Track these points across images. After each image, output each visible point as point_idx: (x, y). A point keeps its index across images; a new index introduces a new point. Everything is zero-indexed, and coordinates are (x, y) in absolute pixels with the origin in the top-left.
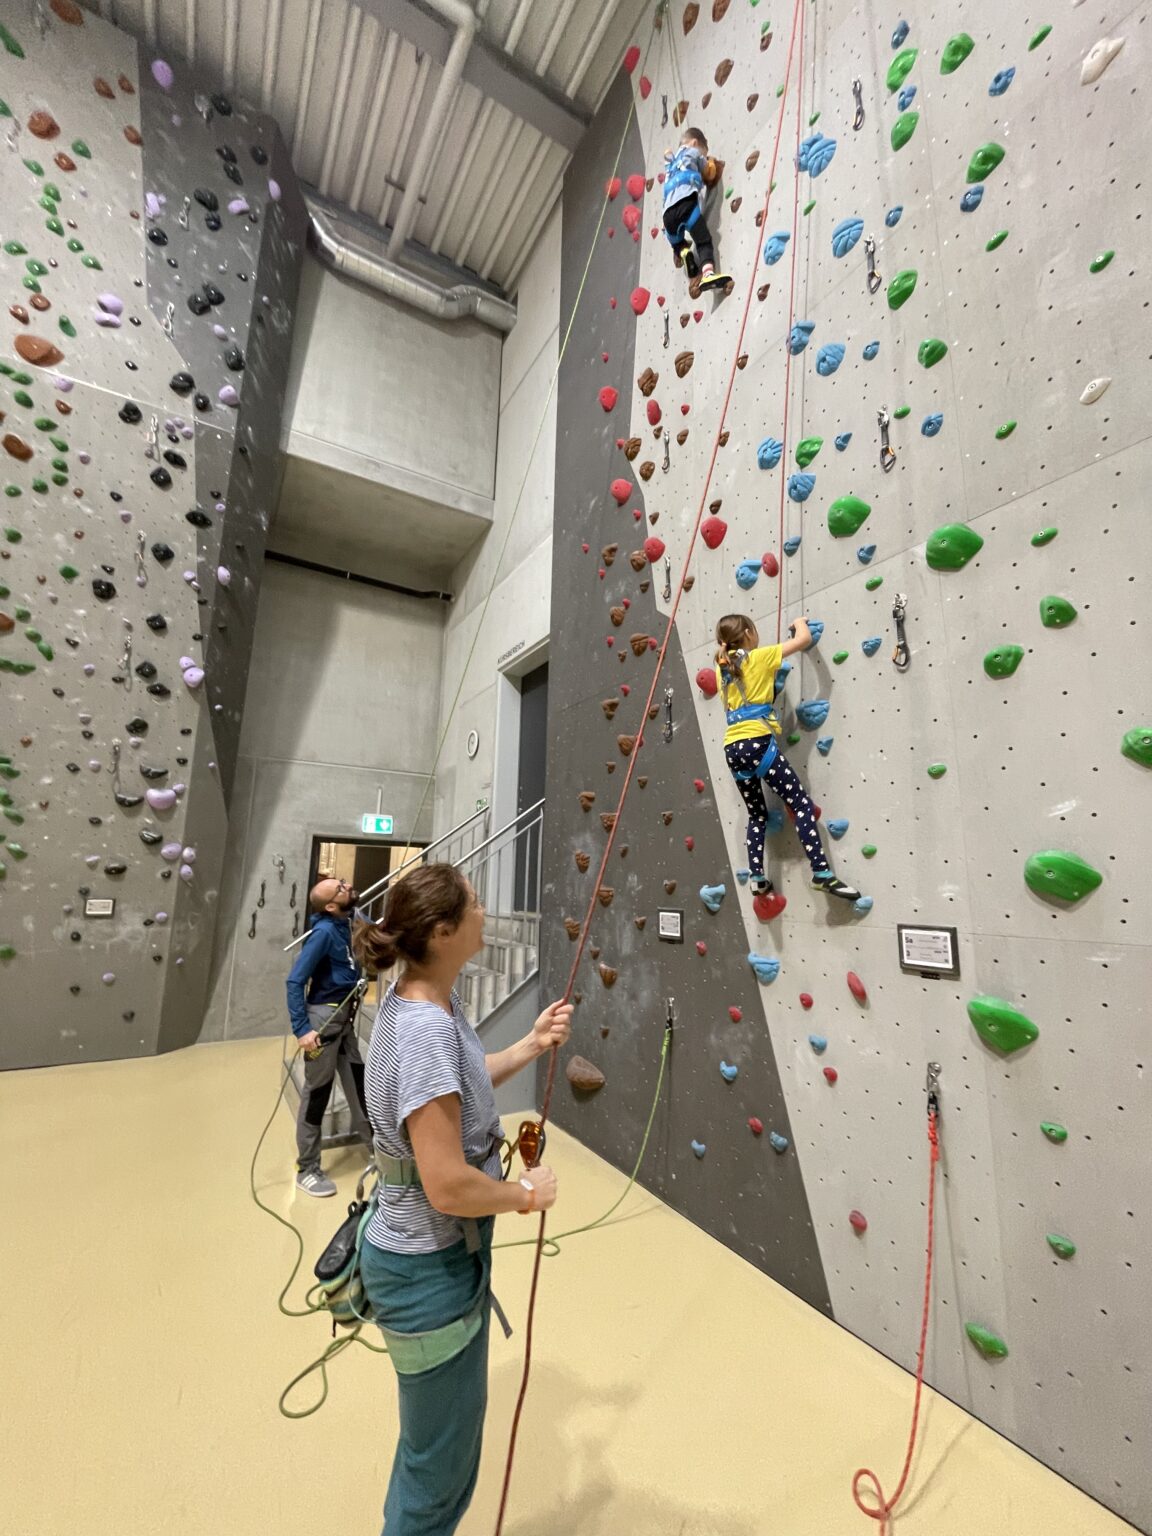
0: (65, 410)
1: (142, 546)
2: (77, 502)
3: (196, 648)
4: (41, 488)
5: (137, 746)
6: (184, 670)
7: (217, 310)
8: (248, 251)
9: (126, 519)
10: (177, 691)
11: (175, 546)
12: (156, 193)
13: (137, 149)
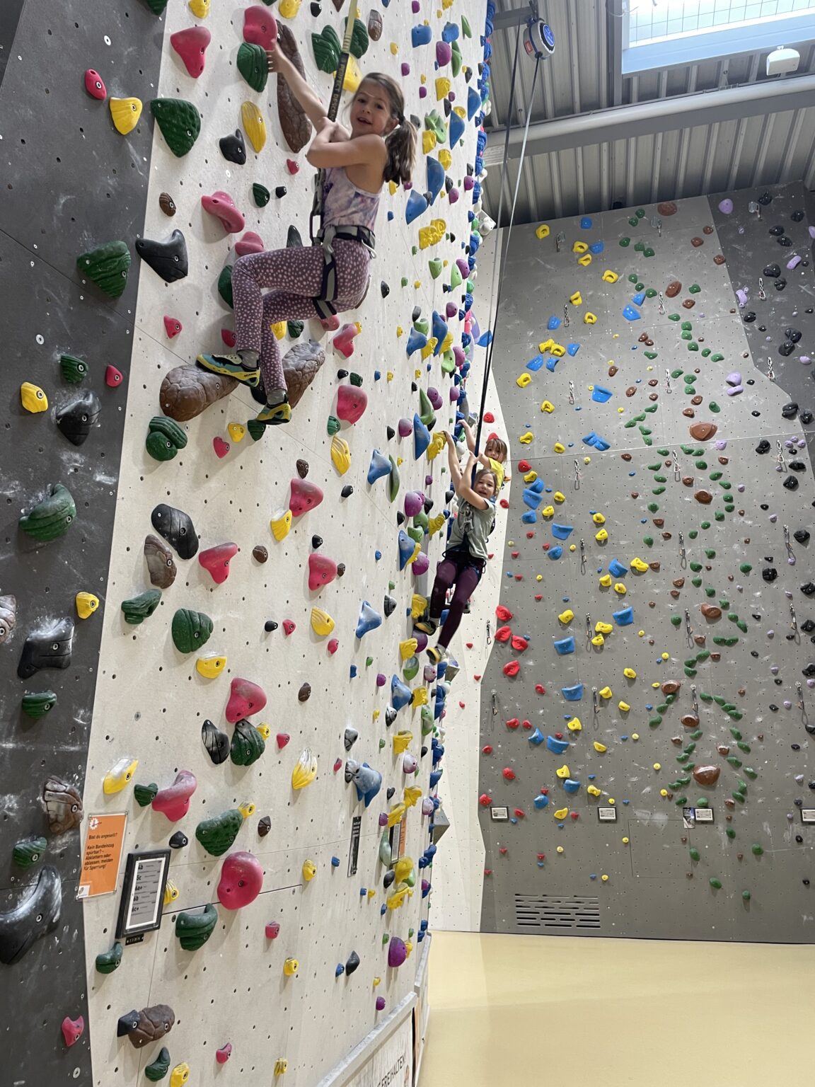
0: (724, 462)
1: (787, 536)
2: (742, 519)
4: (720, 518)
7: (798, 345)
8: (808, 290)
9: (773, 520)
11: (810, 528)
12: (741, 288)
13: (724, 265)
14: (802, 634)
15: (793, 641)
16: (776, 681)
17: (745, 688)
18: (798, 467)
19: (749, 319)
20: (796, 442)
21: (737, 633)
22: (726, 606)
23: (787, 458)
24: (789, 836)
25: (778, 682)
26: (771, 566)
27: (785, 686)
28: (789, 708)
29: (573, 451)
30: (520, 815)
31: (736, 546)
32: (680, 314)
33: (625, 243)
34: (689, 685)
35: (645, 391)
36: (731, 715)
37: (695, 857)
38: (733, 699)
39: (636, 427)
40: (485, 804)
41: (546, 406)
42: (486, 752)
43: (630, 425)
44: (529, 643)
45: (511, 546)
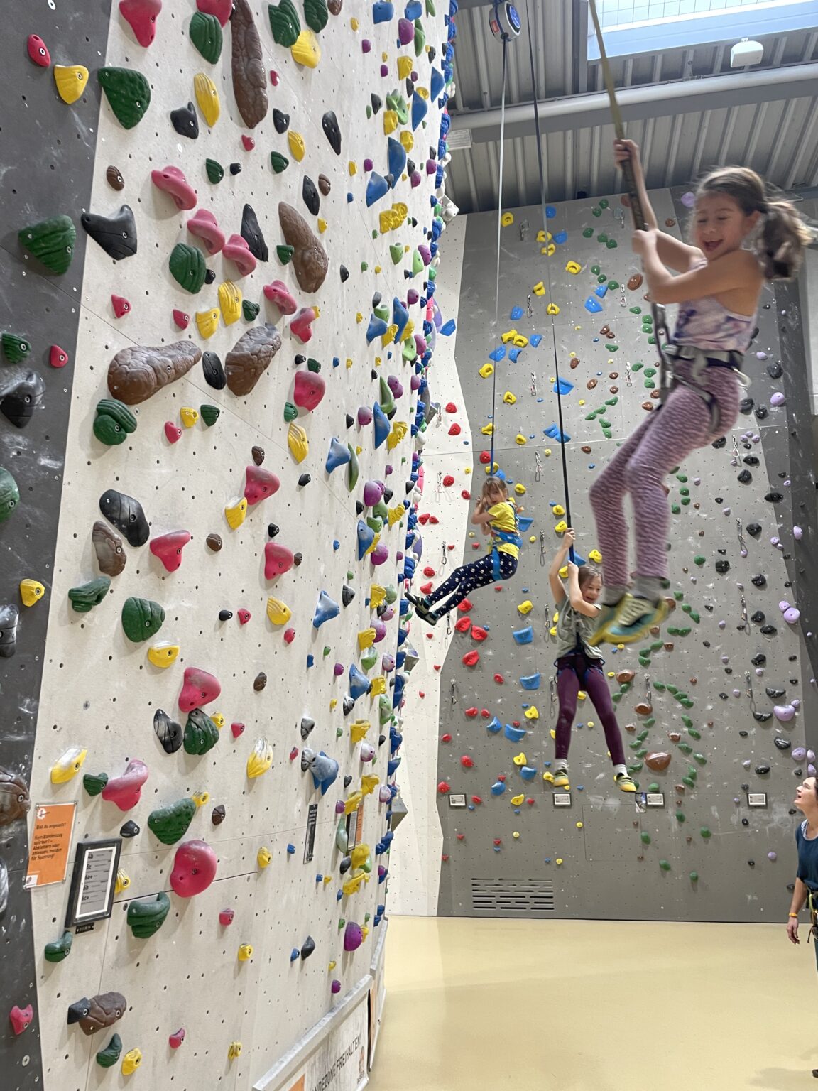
1: (740, 529)
2: (697, 512)
3: (788, 592)
4: (677, 511)
5: (761, 675)
6: (784, 612)
9: (727, 514)
10: (781, 628)
11: (762, 522)
14: (752, 625)
15: (743, 632)
16: (726, 670)
17: (697, 677)
18: (752, 461)
20: (751, 436)
21: (690, 623)
22: (680, 597)
23: (741, 452)
24: (735, 819)
25: (729, 671)
26: (724, 558)
27: (735, 675)
28: (738, 696)
29: (534, 443)
30: (477, 802)
31: (690, 539)
32: (641, 307)
33: (588, 234)
34: (643, 674)
35: (606, 385)
36: (682, 703)
37: (646, 840)
38: (684, 688)
39: (597, 420)
40: (443, 791)
41: (508, 398)
42: (445, 740)
43: (591, 418)
44: (488, 633)
45: (472, 537)
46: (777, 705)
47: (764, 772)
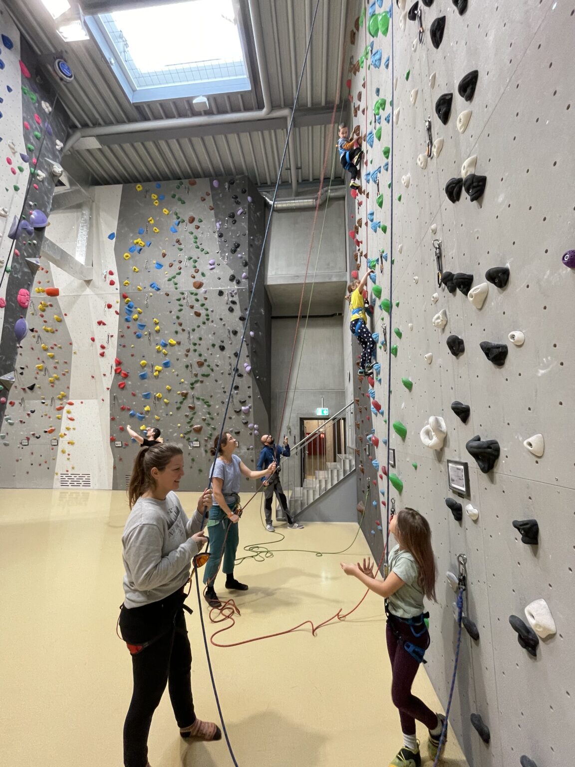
0: (206, 299)
1: (229, 332)
2: (212, 324)
3: (248, 360)
4: (204, 323)
5: (237, 394)
6: (246, 368)
7: (238, 249)
8: (245, 225)
9: (224, 325)
10: (245, 375)
11: (238, 329)
12: (219, 222)
13: (213, 211)
14: (234, 373)
15: (230, 376)
17: (212, 394)
18: (234, 302)
19: (221, 236)
20: (233, 291)
21: (210, 372)
22: (206, 361)
23: (230, 298)
26: (223, 344)
27: (227, 394)
29: (145, 290)
30: (127, 445)
31: (210, 336)
32: (193, 232)
33: (174, 196)
34: (191, 393)
35: (176, 265)
36: (207, 405)
37: (193, 460)
38: (208, 399)
39: (172, 281)
40: (112, 440)
41: (135, 269)
42: (113, 419)
43: (169, 280)
44: (129, 374)
45: (120, 332)
46: (243, 406)
47: (238, 433)
